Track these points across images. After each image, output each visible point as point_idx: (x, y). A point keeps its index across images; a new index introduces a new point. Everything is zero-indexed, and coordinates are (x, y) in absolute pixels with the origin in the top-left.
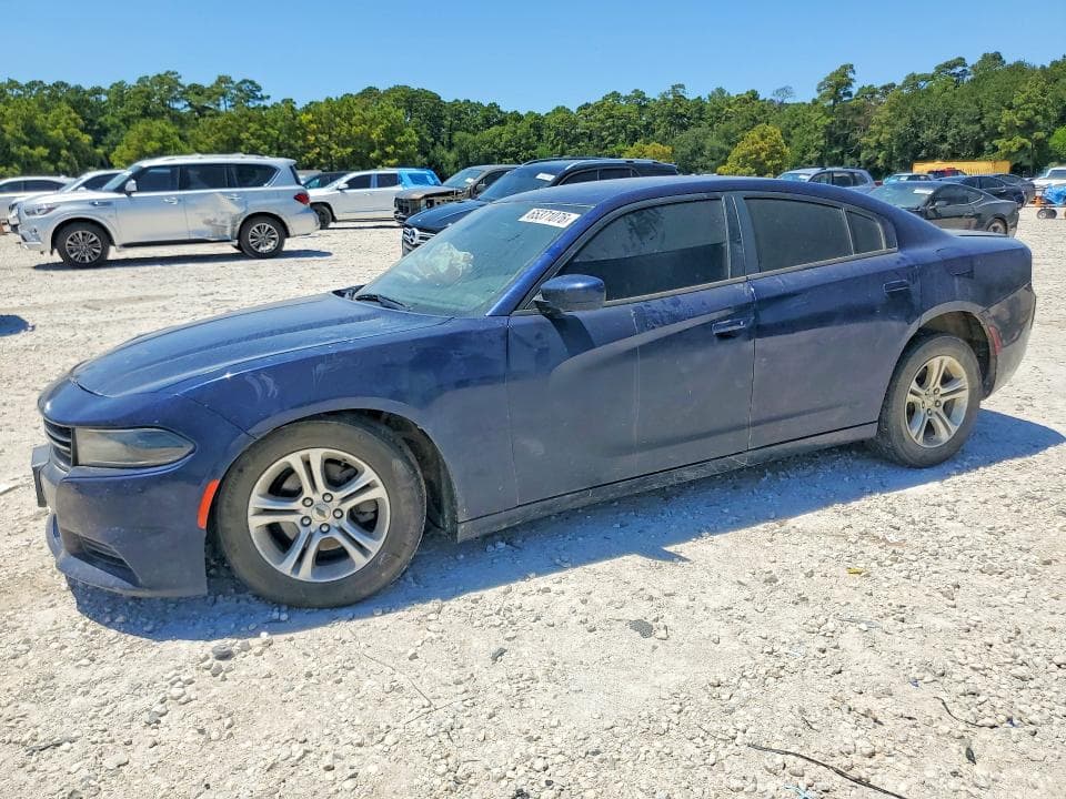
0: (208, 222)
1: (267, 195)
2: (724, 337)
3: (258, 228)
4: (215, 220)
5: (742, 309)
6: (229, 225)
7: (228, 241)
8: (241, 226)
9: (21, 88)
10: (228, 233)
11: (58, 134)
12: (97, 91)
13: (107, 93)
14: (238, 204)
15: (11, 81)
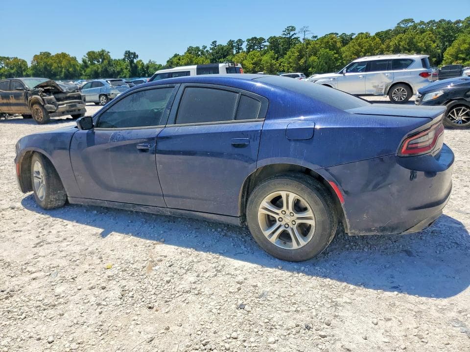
0: (375, 87)
1: (405, 74)
2: (143, 151)
3: (398, 90)
4: (378, 86)
5: (150, 140)
6: (384, 88)
7: (382, 95)
8: (390, 88)
9: (425, 24)
10: (383, 91)
11: (422, 45)
12: (458, 22)
13: (463, 22)
14: (390, 78)
15: (421, 22)
